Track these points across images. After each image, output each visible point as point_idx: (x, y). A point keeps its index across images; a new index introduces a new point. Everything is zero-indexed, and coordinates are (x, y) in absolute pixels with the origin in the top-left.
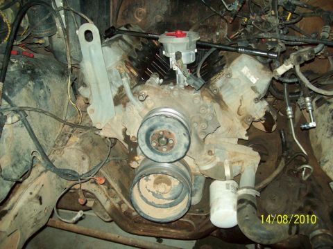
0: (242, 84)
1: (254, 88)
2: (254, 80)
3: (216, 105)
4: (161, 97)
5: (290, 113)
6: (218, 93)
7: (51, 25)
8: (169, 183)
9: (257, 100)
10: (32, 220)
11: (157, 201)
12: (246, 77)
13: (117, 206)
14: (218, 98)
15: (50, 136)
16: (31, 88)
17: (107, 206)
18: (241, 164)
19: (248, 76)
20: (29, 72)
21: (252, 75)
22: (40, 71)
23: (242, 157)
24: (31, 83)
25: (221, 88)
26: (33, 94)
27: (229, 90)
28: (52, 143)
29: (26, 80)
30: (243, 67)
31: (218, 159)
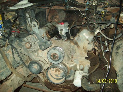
0: (83, 39)
1: (88, 40)
2: (87, 37)
3: (76, 46)
4: (55, 43)
5: (102, 48)
6: (76, 42)
7: (25, 23)
8: (60, 71)
9: (89, 44)
10: (17, 83)
11: (56, 77)
12: (84, 36)
13: (46, 80)
14: (76, 44)
15: (25, 57)
16: (18, 42)
17: (43, 80)
18: (83, 65)
19: (85, 36)
20: (18, 37)
21: (87, 35)
22: (21, 37)
23: (84, 63)
24: (18, 40)
25: (77, 40)
26: (19, 44)
27: (80, 41)
28: (25, 59)
29: (16, 40)
30: (83, 33)
31: (75, 63)
